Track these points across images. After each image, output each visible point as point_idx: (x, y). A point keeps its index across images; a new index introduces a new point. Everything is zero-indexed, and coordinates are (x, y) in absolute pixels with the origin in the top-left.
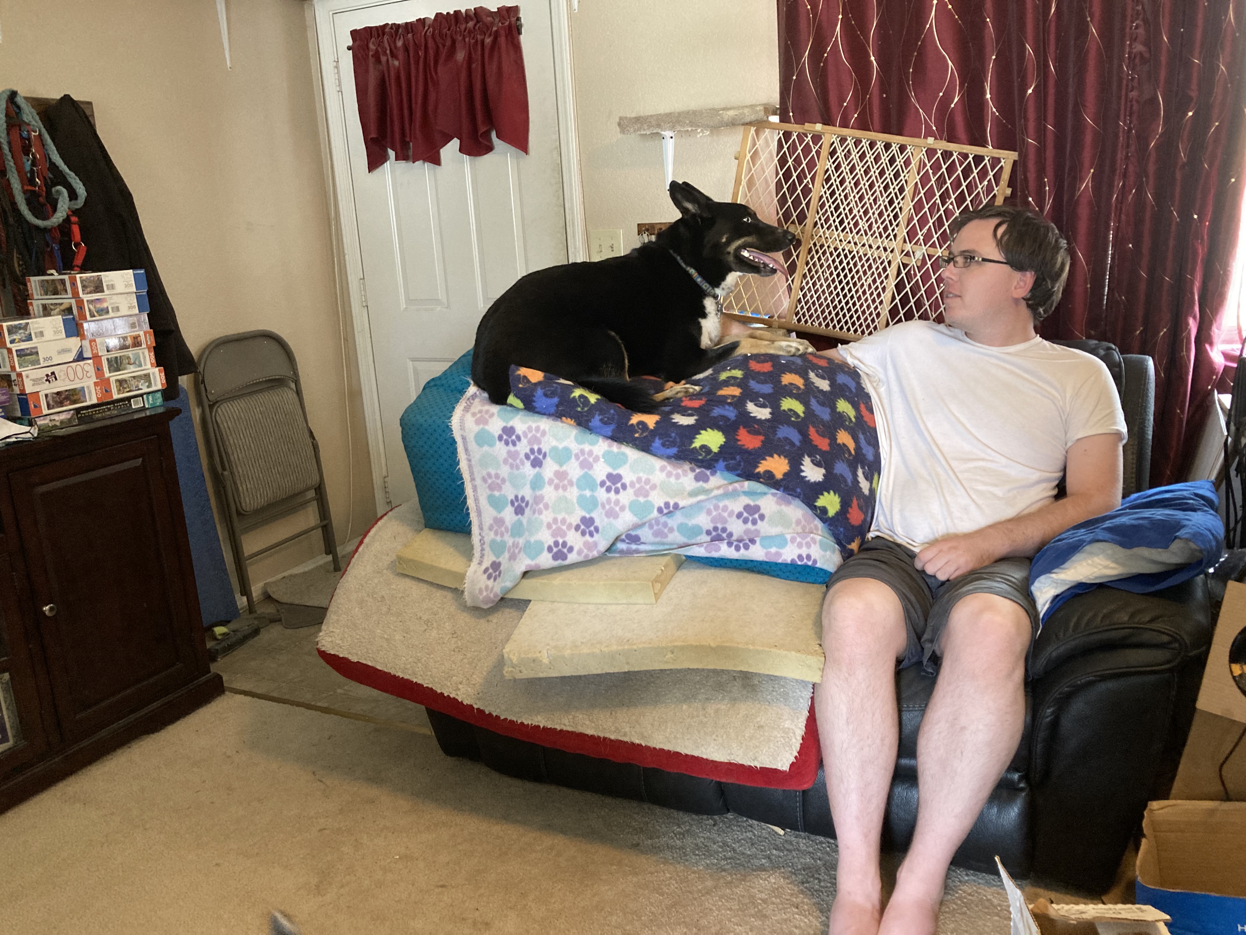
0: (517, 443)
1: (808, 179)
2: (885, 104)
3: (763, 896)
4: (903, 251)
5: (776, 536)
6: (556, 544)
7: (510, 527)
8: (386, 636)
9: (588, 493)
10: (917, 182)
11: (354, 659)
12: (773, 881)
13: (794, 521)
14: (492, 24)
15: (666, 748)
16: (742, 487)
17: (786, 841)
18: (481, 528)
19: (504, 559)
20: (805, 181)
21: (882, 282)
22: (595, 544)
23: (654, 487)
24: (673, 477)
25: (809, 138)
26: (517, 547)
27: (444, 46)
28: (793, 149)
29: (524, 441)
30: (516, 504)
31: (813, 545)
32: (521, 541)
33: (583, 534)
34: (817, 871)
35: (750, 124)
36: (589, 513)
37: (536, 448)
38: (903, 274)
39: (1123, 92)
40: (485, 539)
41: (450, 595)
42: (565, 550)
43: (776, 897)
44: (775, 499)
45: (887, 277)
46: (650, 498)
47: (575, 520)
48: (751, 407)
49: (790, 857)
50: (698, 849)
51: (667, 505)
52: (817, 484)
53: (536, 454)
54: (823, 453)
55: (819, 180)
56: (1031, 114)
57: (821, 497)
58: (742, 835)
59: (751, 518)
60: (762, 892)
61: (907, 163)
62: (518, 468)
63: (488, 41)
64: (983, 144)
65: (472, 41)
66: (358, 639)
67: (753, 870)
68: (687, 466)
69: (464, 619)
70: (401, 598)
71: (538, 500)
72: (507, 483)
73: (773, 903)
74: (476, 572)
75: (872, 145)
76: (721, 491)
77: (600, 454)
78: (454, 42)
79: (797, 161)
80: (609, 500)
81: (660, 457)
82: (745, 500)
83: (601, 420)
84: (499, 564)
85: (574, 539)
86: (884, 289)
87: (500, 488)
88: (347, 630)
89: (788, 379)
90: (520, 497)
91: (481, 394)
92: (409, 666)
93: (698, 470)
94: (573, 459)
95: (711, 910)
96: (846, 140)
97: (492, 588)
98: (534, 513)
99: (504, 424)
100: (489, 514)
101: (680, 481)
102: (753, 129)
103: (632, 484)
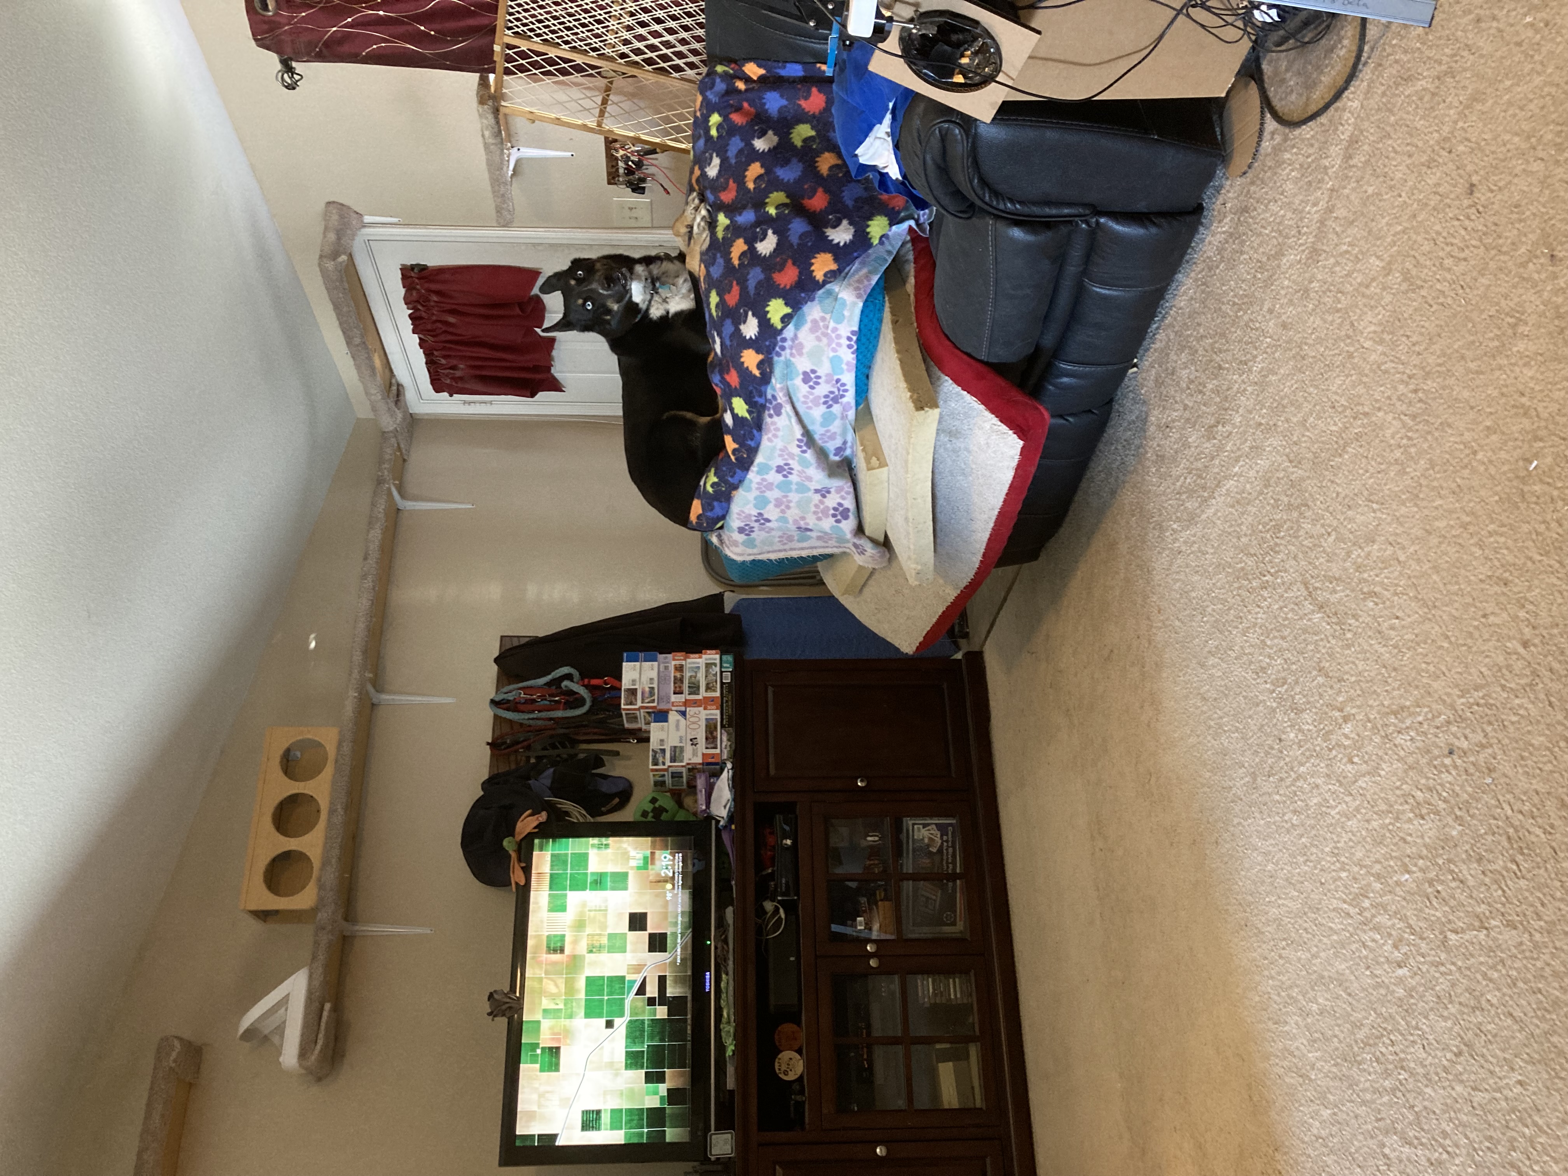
6: (834, 515)
8: (906, 617)
14: (418, 291)
19: (851, 541)
22: (839, 487)
23: (787, 447)
24: (775, 432)
29: (749, 523)
30: (803, 531)
33: (828, 494)
36: (810, 489)
37: (754, 518)
40: (835, 545)
42: (841, 509)
53: (758, 518)
62: (771, 529)
71: (797, 521)
74: (858, 558)
77: (760, 477)
80: (799, 475)
83: (731, 476)
84: (854, 544)
85: (832, 501)
88: (898, 636)
90: (796, 529)
94: (764, 494)
97: (871, 553)
99: (737, 532)
103: (786, 460)
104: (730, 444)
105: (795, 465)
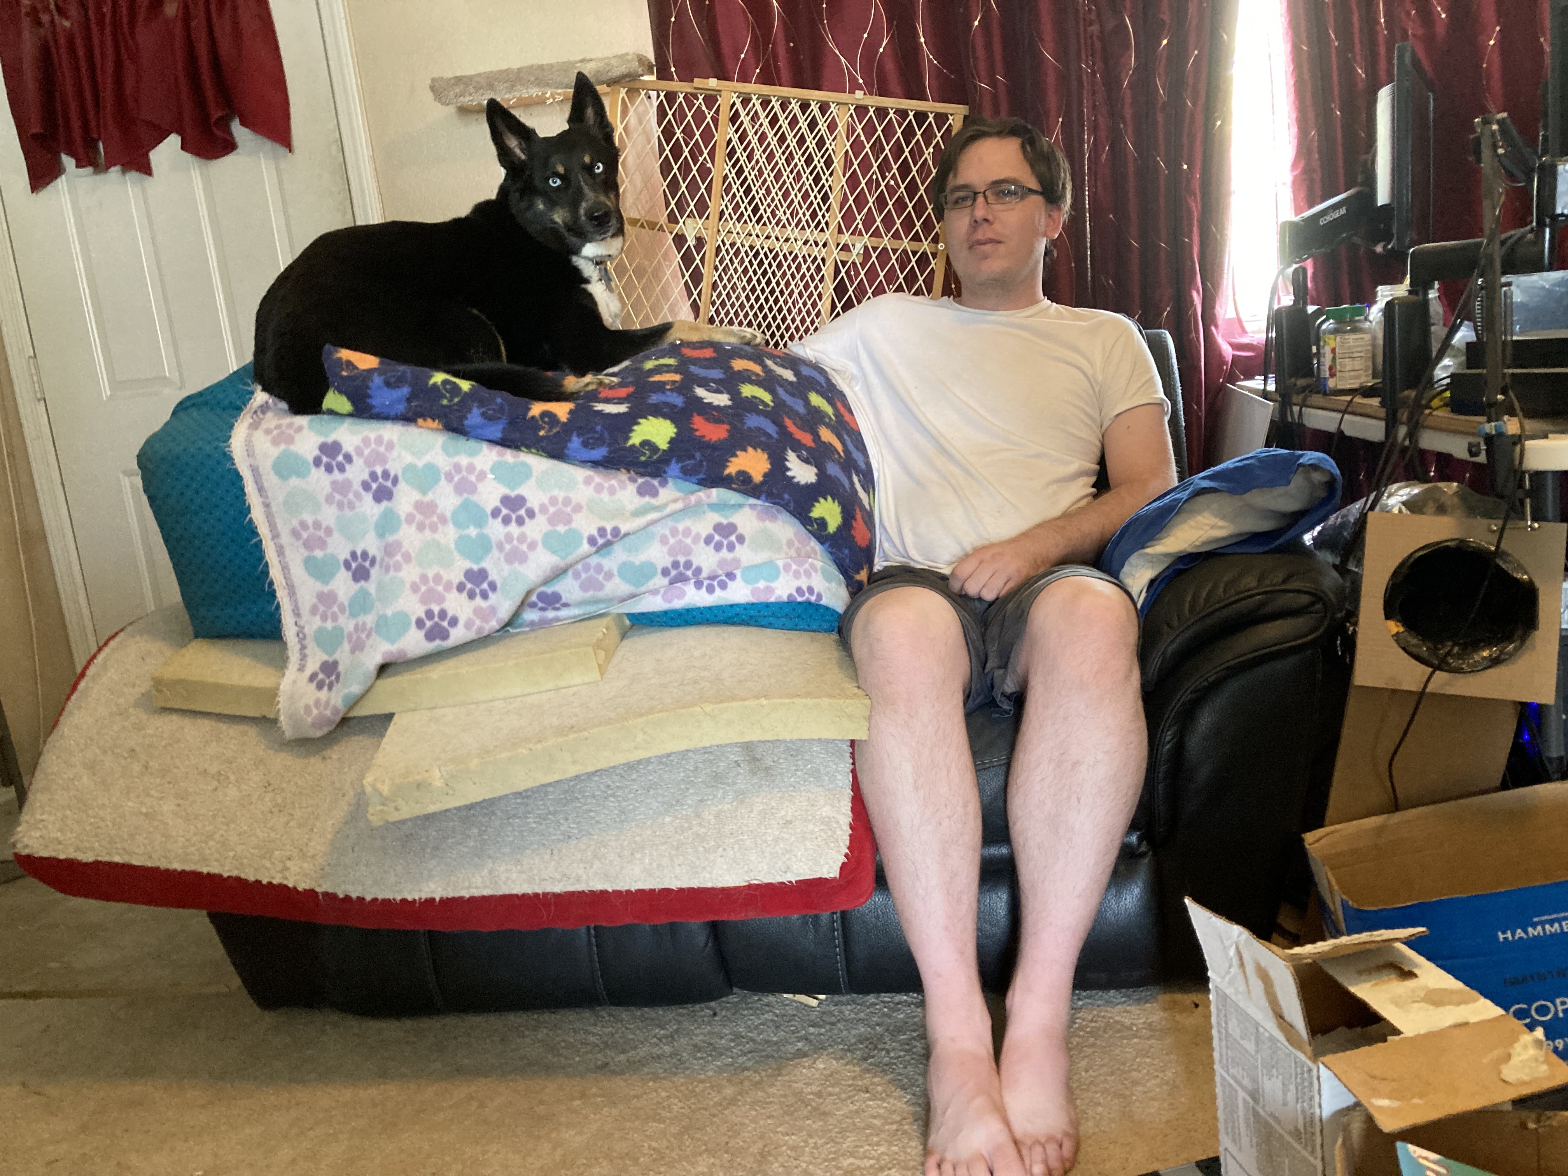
0: (347, 466)
1: (705, 154)
2: (793, 54)
3: (815, 1088)
4: (838, 245)
5: (765, 563)
6: (430, 614)
7: (346, 604)
8: (144, 810)
9: (473, 532)
10: (847, 152)
11: (89, 857)
12: (822, 1066)
13: (784, 542)
15: (647, 886)
16: (709, 497)
17: (824, 1013)
18: (297, 615)
19: (343, 655)
20: (701, 159)
21: (816, 288)
22: (493, 610)
23: (578, 508)
24: (605, 491)
25: (701, 100)
26: (363, 632)
28: (680, 115)
29: (358, 462)
30: (354, 565)
31: (813, 574)
32: (370, 620)
33: (471, 596)
34: (879, 1039)
35: (617, 81)
36: (477, 563)
37: (379, 470)
38: (843, 273)
39: (1082, 28)
40: (306, 630)
41: (252, 732)
42: (445, 624)
43: (832, 1086)
44: (755, 513)
45: (821, 280)
46: (574, 525)
47: (457, 576)
48: (700, 392)
49: (836, 1031)
50: (699, 1051)
51: (602, 531)
52: (808, 487)
53: (381, 480)
54: (809, 449)
55: (721, 153)
56: (980, 51)
57: (817, 504)
58: (759, 1019)
59: (725, 542)
60: (810, 1084)
61: (832, 126)
62: (351, 506)
64: (923, 98)
66: (91, 824)
67: (788, 1059)
68: (623, 476)
69: (282, 761)
70: (165, 747)
71: (390, 550)
72: (336, 535)
73: (831, 1094)
74: (295, 682)
75: (784, 106)
76: (679, 505)
77: (487, 467)
79: (688, 133)
80: (509, 537)
81: (583, 463)
82: (715, 518)
83: (483, 414)
84: (335, 664)
85: (457, 605)
86: (820, 296)
87: (323, 544)
88: (68, 813)
89: (739, 365)
90: (359, 553)
91: (275, 405)
92: (192, 849)
93: (640, 480)
94: (443, 481)
95: (742, 1124)
96: (750, 100)
97: (327, 702)
98: (387, 570)
99: (322, 440)
100: (309, 588)
101: (616, 497)
102: (623, 92)
103: (544, 509)
105: (535, 529)
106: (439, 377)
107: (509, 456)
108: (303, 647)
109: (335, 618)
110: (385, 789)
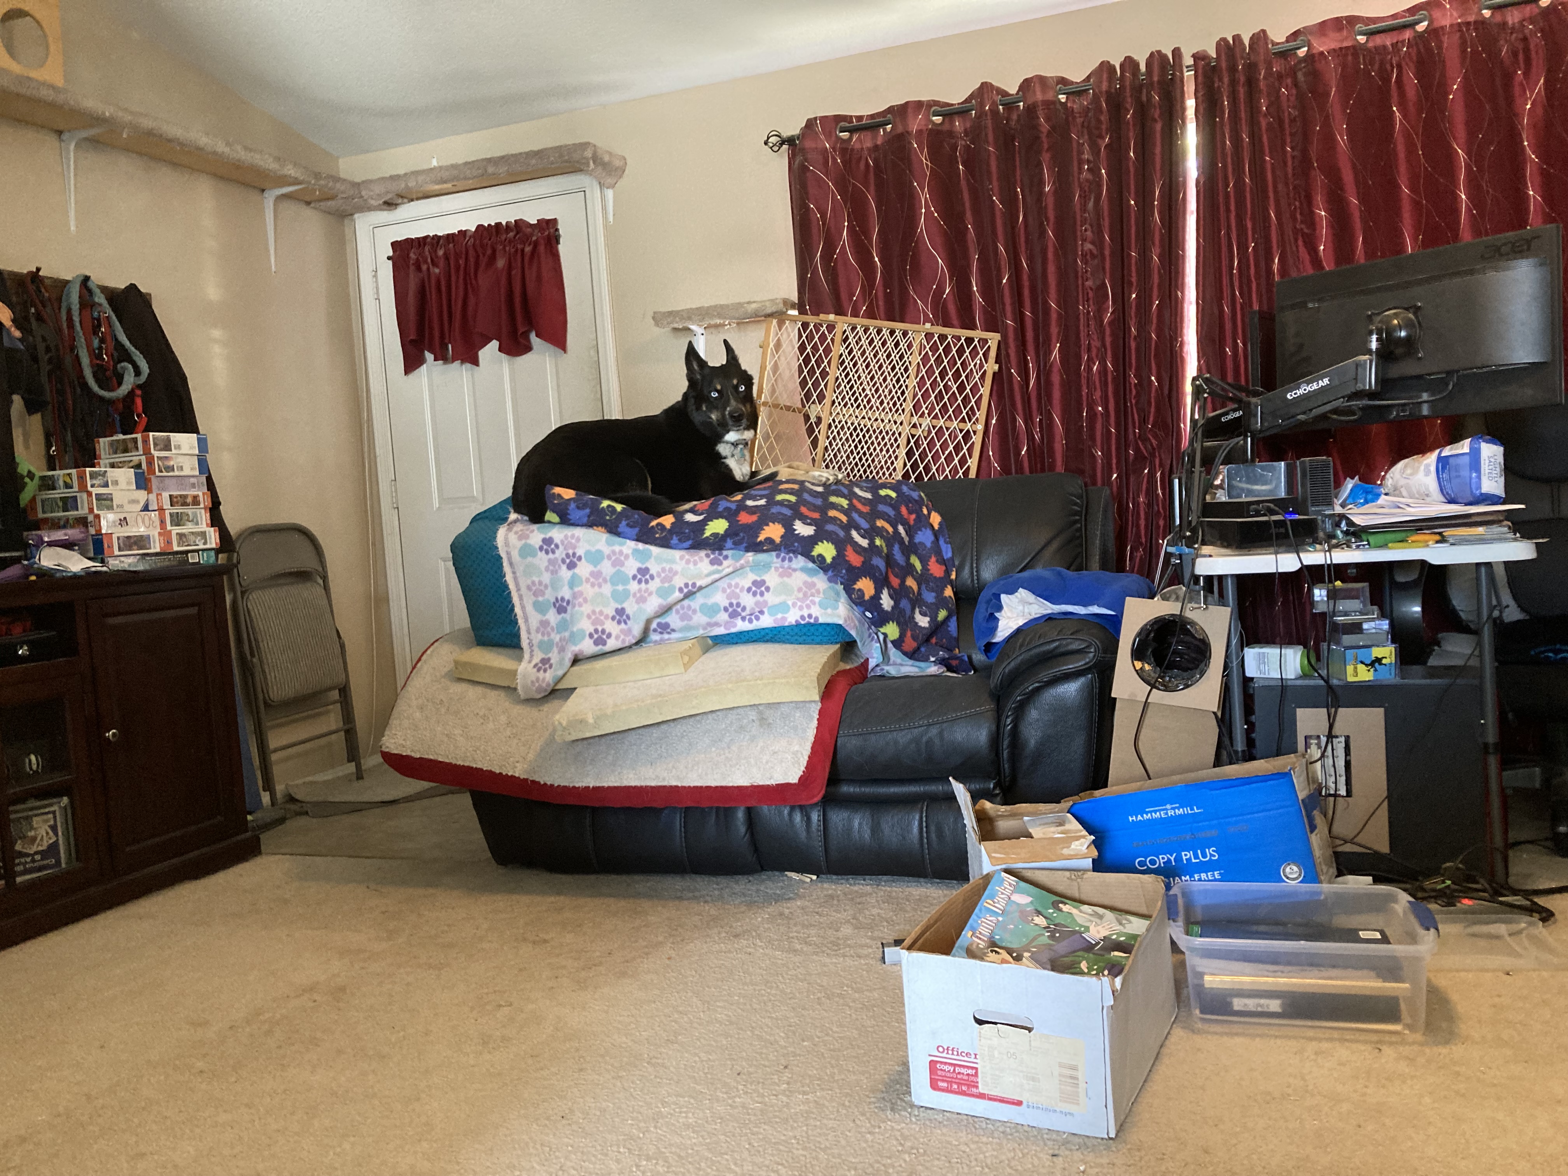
0: (556, 551)
1: (825, 363)
2: (888, 298)
4: (911, 423)
5: (781, 604)
6: (596, 631)
7: (554, 626)
9: (621, 587)
10: (919, 362)
14: (532, 235)
18: (529, 632)
19: (552, 654)
20: (823, 365)
21: (894, 452)
22: (630, 630)
23: (676, 573)
24: (692, 563)
25: (824, 327)
26: (565, 642)
27: (484, 255)
28: (810, 338)
29: (561, 548)
30: (558, 605)
32: (567, 634)
33: (619, 622)
35: (770, 315)
36: (622, 604)
37: (571, 552)
39: (1080, 282)
40: (533, 641)
41: (503, 694)
42: (605, 637)
44: (778, 575)
45: (898, 447)
46: (673, 582)
47: (610, 611)
51: (687, 585)
52: (810, 538)
53: (572, 558)
55: (834, 364)
56: (1008, 300)
58: (774, 885)
59: (759, 591)
61: (910, 346)
62: (556, 572)
63: (528, 249)
64: (973, 327)
65: (513, 250)
66: (420, 738)
68: (702, 553)
69: (517, 709)
70: (458, 699)
71: (576, 597)
72: (549, 588)
74: (526, 668)
77: (629, 552)
78: (494, 251)
79: (815, 348)
80: (640, 590)
82: (753, 576)
83: (627, 525)
84: (548, 659)
85: (611, 627)
86: (896, 458)
87: (542, 593)
88: (408, 731)
90: (561, 598)
94: (606, 560)
96: (856, 328)
97: (543, 679)
98: (575, 608)
99: (544, 537)
100: (535, 618)
102: (775, 322)
103: (659, 575)
104: (668, 521)
105: (654, 585)
106: (605, 503)
107: (641, 546)
108: (532, 651)
109: (549, 635)
110: (564, 723)
